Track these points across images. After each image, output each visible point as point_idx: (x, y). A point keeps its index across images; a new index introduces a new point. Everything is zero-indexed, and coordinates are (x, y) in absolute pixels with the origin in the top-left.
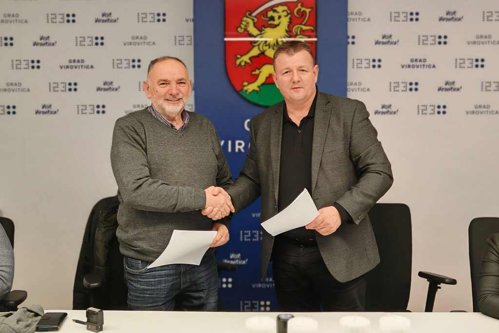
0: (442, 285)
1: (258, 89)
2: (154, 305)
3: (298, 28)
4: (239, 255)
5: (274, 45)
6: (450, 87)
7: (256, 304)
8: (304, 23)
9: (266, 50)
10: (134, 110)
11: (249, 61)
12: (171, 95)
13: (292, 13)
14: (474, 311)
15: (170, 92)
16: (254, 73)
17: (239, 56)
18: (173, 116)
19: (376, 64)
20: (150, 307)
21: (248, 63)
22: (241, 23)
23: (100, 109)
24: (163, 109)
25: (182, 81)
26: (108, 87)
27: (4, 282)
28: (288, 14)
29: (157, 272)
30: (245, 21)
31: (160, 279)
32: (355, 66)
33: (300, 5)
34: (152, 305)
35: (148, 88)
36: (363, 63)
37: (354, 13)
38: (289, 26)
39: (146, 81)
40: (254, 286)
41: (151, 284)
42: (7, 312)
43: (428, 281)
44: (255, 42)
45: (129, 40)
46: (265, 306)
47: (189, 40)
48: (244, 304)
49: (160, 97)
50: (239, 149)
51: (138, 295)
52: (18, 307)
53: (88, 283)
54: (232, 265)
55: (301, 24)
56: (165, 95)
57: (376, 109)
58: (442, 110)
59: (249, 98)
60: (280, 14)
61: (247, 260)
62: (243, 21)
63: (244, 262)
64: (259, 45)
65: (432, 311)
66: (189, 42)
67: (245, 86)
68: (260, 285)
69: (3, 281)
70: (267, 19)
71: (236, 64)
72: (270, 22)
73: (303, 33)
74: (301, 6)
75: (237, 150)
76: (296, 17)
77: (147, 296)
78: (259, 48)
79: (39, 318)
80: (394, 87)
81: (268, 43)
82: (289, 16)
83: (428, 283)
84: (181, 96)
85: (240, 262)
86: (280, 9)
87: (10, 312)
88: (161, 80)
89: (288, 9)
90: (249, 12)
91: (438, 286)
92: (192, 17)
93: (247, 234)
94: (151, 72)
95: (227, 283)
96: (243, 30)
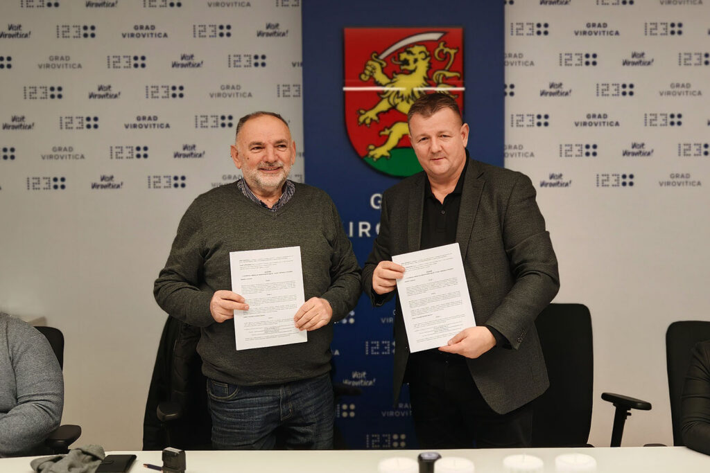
0: (632, 411)
1: (388, 154)
2: (245, 443)
3: (440, 74)
4: (364, 374)
5: (409, 96)
6: (638, 150)
7: (386, 438)
8: (447, 68)
9: (398, 104)
10: (224, 182)
11: (375, 118)
12: (267, 162)
13: (432, 55)
14: (675, 445)
15: (265, 159)
16: (382, 133)
17: (362, 112)
18: (271, 190)
19: (543, 121)
20: (239, 446)
21: (375, 121)
22: (365, 69)
23: (179, 182)
24: (257, 182)
25: (281, 144)
26: (189, 152)
27: (51, 416)
28: (427, 57)
29: (248, 399)
30: (370, 66)
31: (252, 409)
32: (515, 124)
33: (442, 44)
34: (242, 443)
35: (237, 154)
36: (525, 119)
37: (513, 55)
38: (427, 72)
39: (234, 145)
40: (384, 415)
41: (240, 415)
42: (55, 456)
43: (614, 405)
44: (383, 93)
45: (218, 90)
46: (399, 440)
47: (297, 91)
48: (371, 438)
49: (252, 165)
50: (364, 233)
51: (225, 429)
52: (69, 448)
53: (163, 414)
54: (355, 386)
55: (444, 70)
56: (259, 163)
57: (542, 180)
58: (627, 180)
59: (376, 166)
60: (416, 57)
61: (374, 380)
62: (368, 65)
63: (371, 383)
64: (389, 97)
65: (619, 446)
66: (297, 93)
67: (370, 150)
68: (392, 413)
69: (49, 414)
70: (400, 63)
71: (359, 122)
72: (403, 68)
73: (446, 81)
74: (445, 46)
75: (361, 235)
76: (436, 59)
77: (236, 431)
78: (389, 102)
79: (98, 463)
80: (565, 151)
81: (400, 95)
82: (428, 59)
83: (615, 408)
84: (280, 163)
85: (365, 383)
86: (416, 50)
87: (60, 455)
88: (254, 143)
89: (427, 49)
90: (375, 54)
91: (628, 411)
92: (300, 60)
93: (375, 345)
94: (240, 132)
95: (348, 410)
96: (367, 78)
